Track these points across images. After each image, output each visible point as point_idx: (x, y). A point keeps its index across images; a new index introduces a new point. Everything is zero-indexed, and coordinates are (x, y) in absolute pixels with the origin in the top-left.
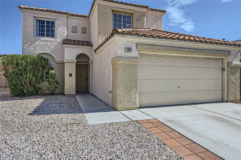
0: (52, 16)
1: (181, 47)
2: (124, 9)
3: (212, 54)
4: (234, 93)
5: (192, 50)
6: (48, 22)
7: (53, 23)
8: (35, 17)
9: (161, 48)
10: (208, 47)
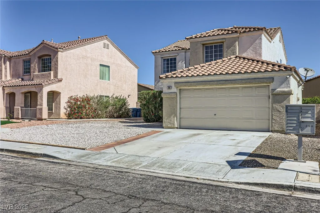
0: (173, 54)
1: (211, 80)
2: (214, 40)
3: (245, 83)
4: (281, 123)
5: (221, 82)
6: (171, 59)
7: (175, 59)
8: (162, 58)
9: (193, 84)
10: (240, 77)
